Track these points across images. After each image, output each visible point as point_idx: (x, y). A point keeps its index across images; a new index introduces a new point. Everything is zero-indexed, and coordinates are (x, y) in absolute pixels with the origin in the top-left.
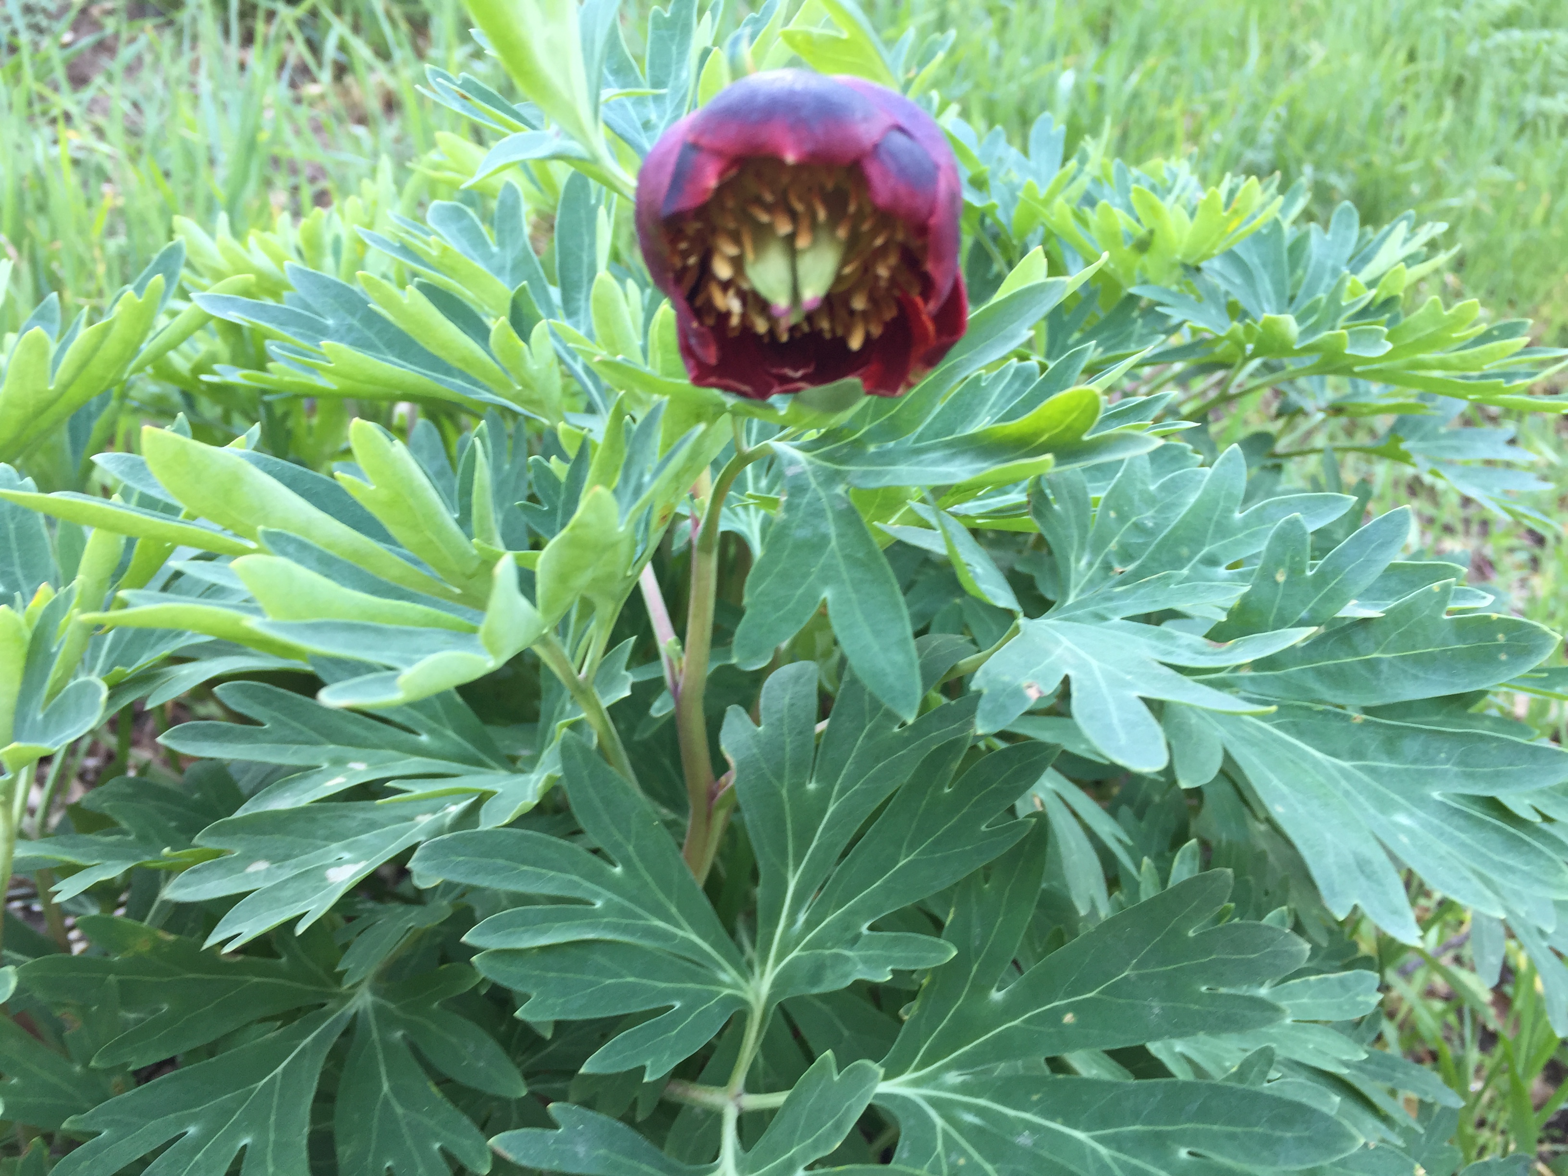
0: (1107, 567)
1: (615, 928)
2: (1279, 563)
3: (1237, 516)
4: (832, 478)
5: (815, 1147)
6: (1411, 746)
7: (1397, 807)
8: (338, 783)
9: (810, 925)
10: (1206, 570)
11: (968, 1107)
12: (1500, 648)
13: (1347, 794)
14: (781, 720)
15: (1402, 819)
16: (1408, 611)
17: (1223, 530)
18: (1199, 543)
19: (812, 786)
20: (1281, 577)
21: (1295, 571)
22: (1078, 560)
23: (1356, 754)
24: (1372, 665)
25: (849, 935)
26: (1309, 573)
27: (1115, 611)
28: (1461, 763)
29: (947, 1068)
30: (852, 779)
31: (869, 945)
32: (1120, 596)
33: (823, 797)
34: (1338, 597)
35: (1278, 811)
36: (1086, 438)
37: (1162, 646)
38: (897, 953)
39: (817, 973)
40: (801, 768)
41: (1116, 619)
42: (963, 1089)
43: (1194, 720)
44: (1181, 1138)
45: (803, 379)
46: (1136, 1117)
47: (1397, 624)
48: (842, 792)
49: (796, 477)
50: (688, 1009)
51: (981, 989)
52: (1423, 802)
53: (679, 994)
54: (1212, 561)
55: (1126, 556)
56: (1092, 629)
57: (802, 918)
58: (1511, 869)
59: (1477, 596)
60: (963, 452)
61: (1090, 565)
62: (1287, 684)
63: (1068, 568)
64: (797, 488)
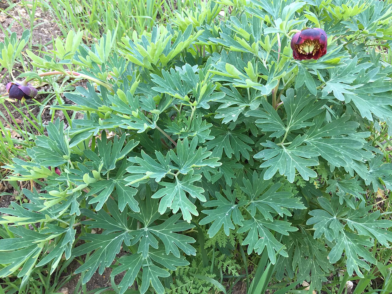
0: (336, 75)
1: (271, 122)
2: (361, 75)
3: (356, 67)
4: (305, 67)
5: (298, 145)
6: (376, 99)
7: (372, 106)
8: (228, 105)
9: (294, 122)
10: (351, 75)
11: (315, 142)
12: (390, 86)
13: (366, 105)
14: (289, 96)
15: (373, 108)
16: (378, 81)
17: (353, 69)
18: (350, 71)
19: (294, 105)
20: (361, 77)
21: (363, 76)
22: (332, 74)
23: (368, 100)
24: (372, 88)
25: (300, 123)
26: (365, 76)
27: (338, 82)
28: (382, 101)
29: (312, 138)
30: (300, 104)
31: (303, 124)
32: (338, 80)
33: (296, 106)
34: (368, 79)
35: (357, 106)
36: (338, 63)
37: (344, 86)
38: (307, 125)
39: (296, 127)
40: (293, 103)
41: (338, 83)
42: (314, 140)
43: (347, 95)
44: (341, 145)
45: (306, 58)
46: (336, 143)
47: (376, 83)
48: (298, 106)
49: (300, 66)
50: (280, 131)
51: (317, 129)
52: (376, 106)
53: (279, 129)
54: (351, 74)
55: (339, 73)
56: (335, 84)
57: (293, 121)
58: (387, 114)
59: (389, 78)
60: (322, 64)
61: (334, 74)
62: (360, 91)
63: (331, 75)
64: (300, 68)
